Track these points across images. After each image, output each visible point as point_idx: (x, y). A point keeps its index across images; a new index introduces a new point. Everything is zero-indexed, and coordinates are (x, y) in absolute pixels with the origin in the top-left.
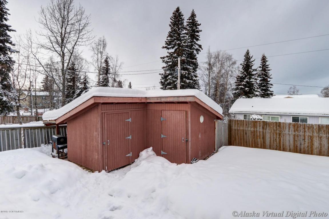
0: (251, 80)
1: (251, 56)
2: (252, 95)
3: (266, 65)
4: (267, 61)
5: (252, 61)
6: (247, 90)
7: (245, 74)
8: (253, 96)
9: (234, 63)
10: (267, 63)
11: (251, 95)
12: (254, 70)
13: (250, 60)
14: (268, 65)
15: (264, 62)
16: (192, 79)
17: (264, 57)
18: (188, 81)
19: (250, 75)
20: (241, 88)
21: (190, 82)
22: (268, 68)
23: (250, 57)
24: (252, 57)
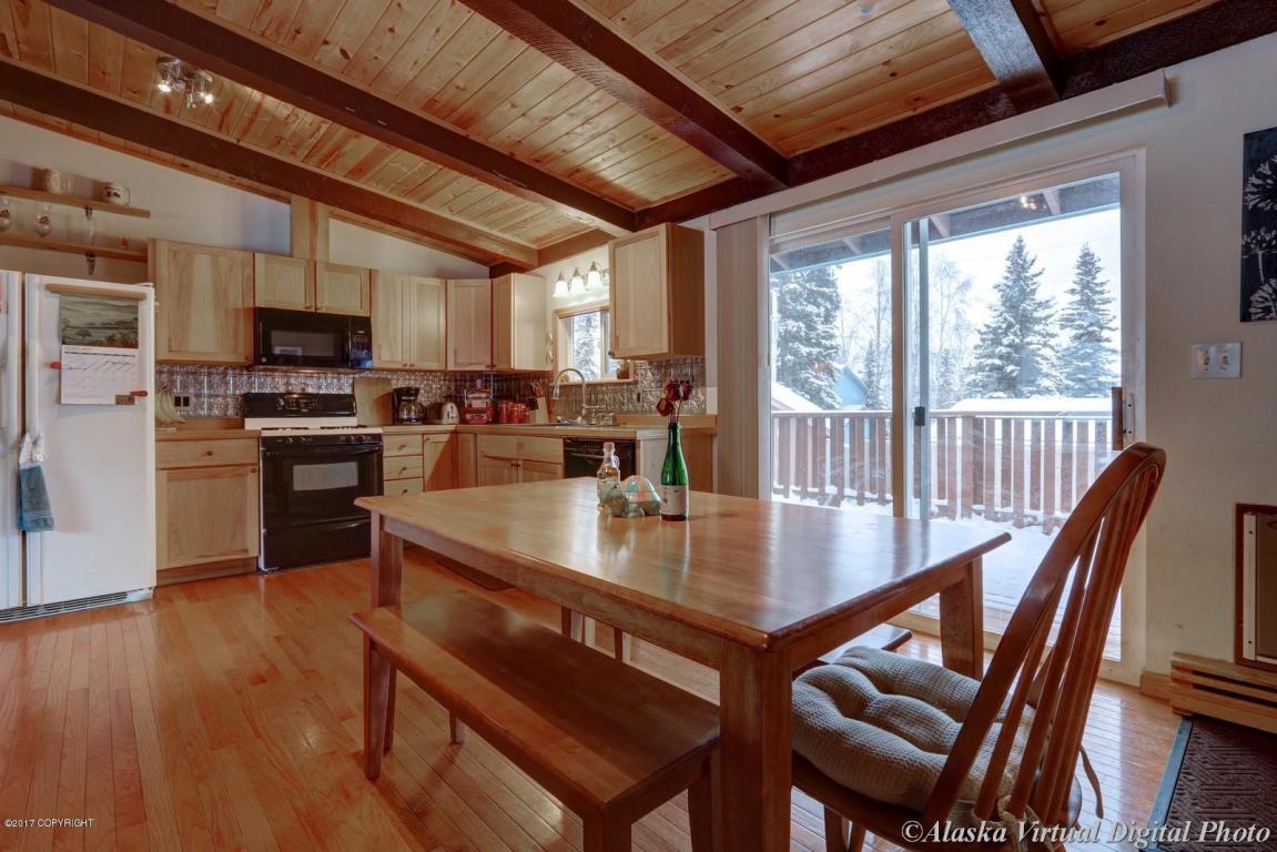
0: (1028, 339)
1: (1029, 258)
2: (1031, 389)
3: (1097, 285)
4: (1099, 270)
5: (1036, 275)
6: (1012, 371)
7: (1005, 319)
8: (1032, 393)
9: (966, 285)
10: (1097, 275)
11: (1025, 389)
12: (1040, 304)
13: (1024, 269)
14: (1102, 284)
15: (1088, 273)
16: (818, 344)
17: (1087, 254)
18: (804, 350)
19: (1025, 322)
20: (993, 364)
21: (809, 354)
22: (1102, 293)
23: (1025, 260)
24: (1033, 261)
